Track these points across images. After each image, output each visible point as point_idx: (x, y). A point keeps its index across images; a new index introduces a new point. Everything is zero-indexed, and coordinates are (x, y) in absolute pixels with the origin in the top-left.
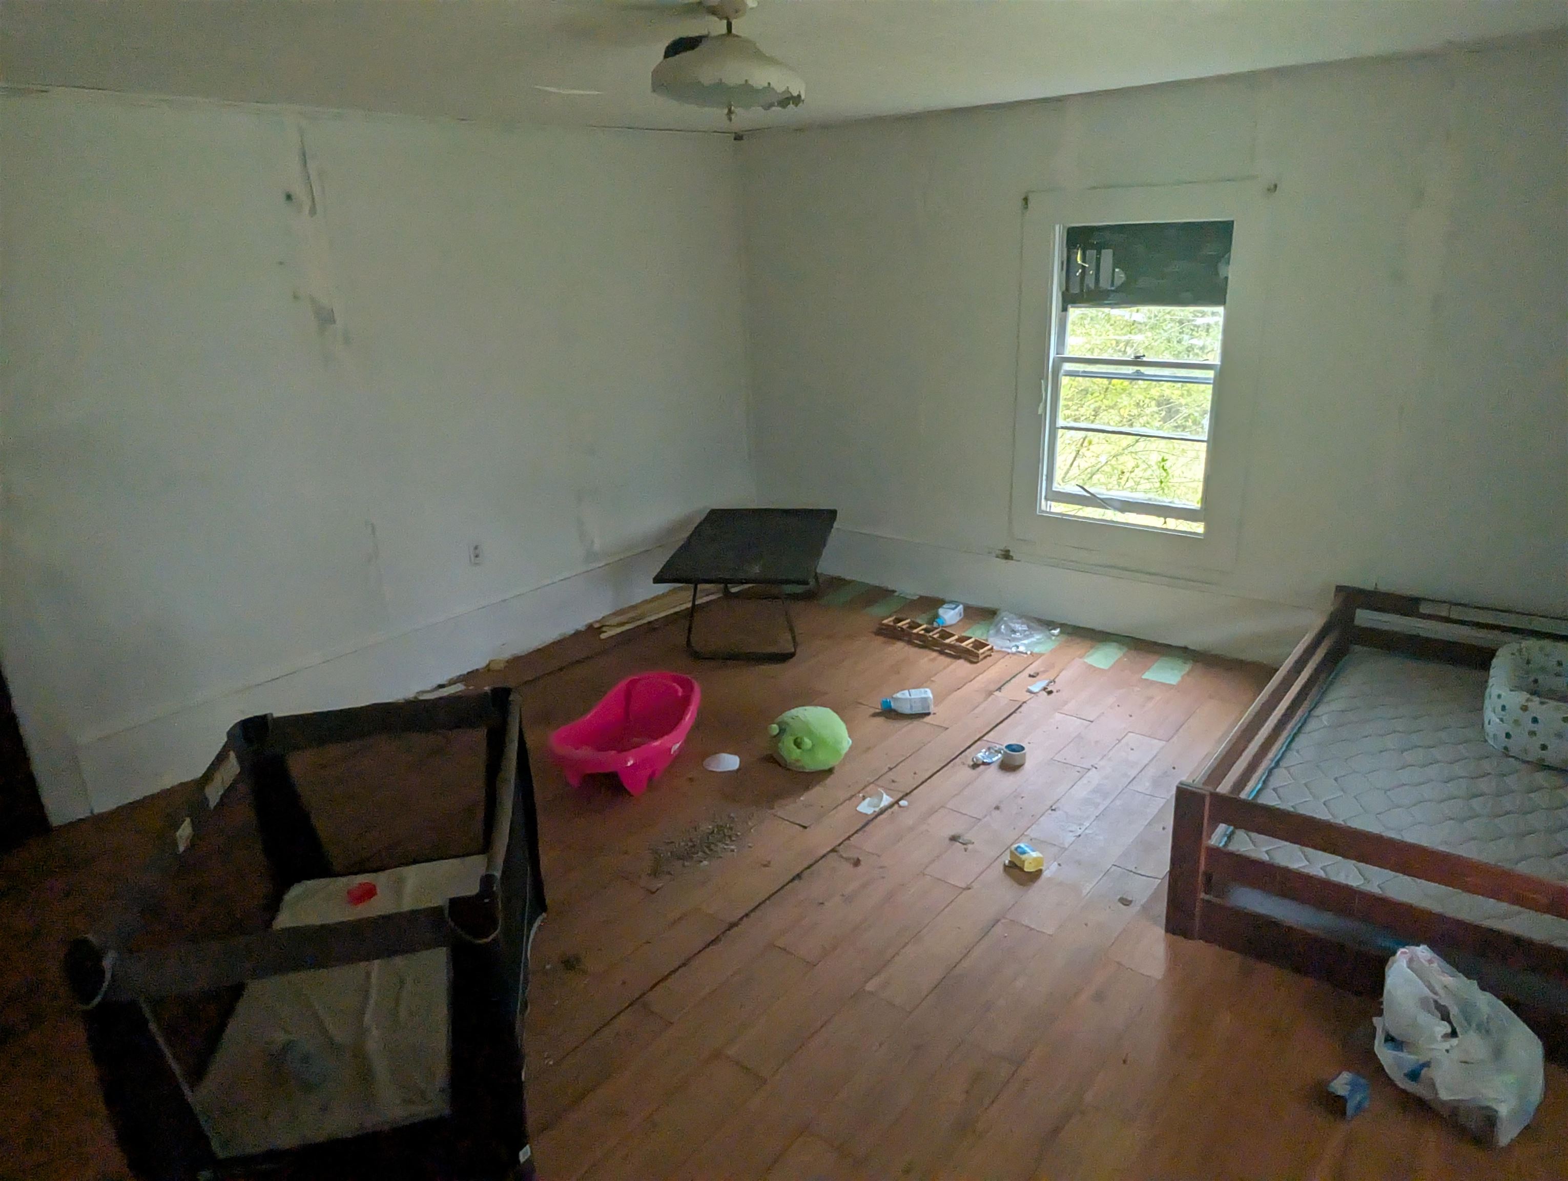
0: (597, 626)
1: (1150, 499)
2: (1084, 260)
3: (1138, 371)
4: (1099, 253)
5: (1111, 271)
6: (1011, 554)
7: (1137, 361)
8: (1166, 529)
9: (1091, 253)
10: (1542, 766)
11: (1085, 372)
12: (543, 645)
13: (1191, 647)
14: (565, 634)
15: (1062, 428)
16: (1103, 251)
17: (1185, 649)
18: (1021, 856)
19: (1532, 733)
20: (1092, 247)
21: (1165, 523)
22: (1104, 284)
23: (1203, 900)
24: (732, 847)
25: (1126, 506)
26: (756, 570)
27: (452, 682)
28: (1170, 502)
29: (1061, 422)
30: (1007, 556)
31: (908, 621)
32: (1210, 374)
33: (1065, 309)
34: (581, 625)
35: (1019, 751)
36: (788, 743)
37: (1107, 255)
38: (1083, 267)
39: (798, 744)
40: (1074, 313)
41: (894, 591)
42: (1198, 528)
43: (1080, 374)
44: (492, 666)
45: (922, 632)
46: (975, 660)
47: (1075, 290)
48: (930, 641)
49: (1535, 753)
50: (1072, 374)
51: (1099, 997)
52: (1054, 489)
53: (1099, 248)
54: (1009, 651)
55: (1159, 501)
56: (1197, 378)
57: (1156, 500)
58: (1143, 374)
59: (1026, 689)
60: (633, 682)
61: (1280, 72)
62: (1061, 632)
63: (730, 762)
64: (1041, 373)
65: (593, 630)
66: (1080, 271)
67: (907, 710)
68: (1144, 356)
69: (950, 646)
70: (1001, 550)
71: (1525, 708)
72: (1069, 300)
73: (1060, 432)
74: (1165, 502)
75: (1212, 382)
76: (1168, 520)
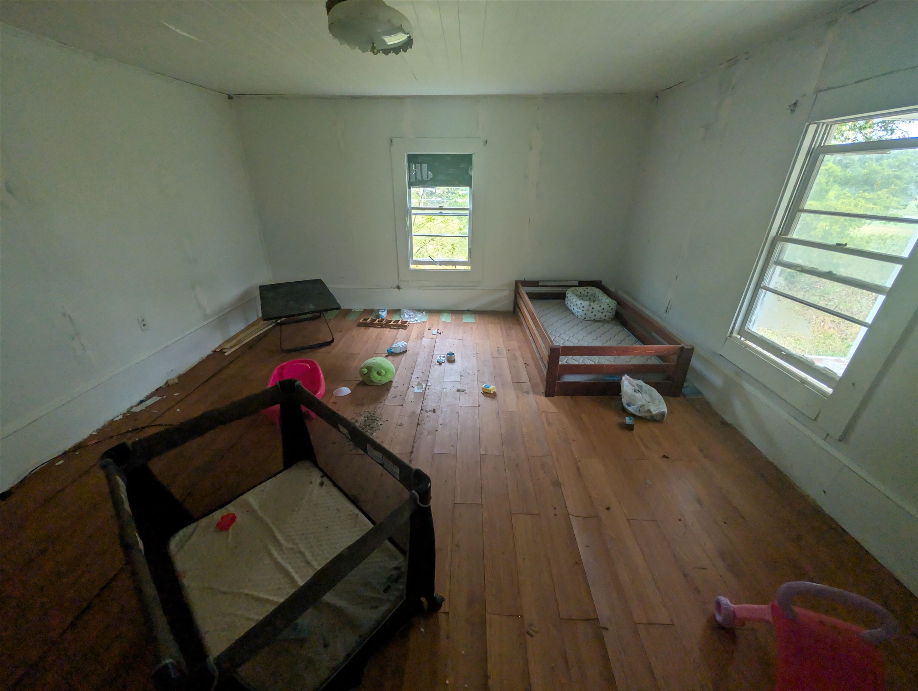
0: (218, 350)
1: (450, 260)
2: (415, 168)
3: (441, 212)
4: (421, 165)
5: (427, 172)
6: (400, 287)
7: (441, 208)
8: (456, 270)
9: (418, 165)
10: (595, 321)
11: (420, 213)
12: (194, 366)
13: (470, 310)
14: (203, 357)
15: (414, 236)
16: (423, 165)
17: (468, 310)
18: (489, 388)
19: (592, 312)
20: (418, 163)
21: (456, 268)
22: (425, 178)
23: (557, 383)
24: (380, 423)
25: (442, 263)
26: (312, 307)
27: (148, 398)
28: (457, 260)
29: (413, 234)
30: (399, 288)
31: (370, 319)
32: (467, 212)
33: (410, 188)
34: (209, 351)
35: (452, 355)
36: (374, 374)
37: (425, 166)
38: (415, 171)
39: (379, 374)
40: (414, 190)
41: (352, 310)
42: (468, 268)
43: (419, 214)
44: (170, 383)
45: (378, 322)
46: (405, 328)
47: (413, 180)
48: (384, 325)
49: (593, 318)
50: (416, 214)
51: (549, 424)
52: (414, 260)
53: (421, 163)
54: (414, 322)
55: (453, 260)
56: (460, 214)
57: (452, 260)
58: (443, 213)
59: (432, 334)
60: (282, 368)
61: (486, 97)
62: (426, 312)
63: (346, 391)
64: (406, 214)
65: (218, 353)
66: (414, 172)
67: (399, 351)
68: (443, 206)
69: (393, 325)
70: (396, 286)
71: (590, 305)
72: (412, 184)
73: (413, 237)
74: (455, 260)
75: (468, 215)
76: (456, 266)
